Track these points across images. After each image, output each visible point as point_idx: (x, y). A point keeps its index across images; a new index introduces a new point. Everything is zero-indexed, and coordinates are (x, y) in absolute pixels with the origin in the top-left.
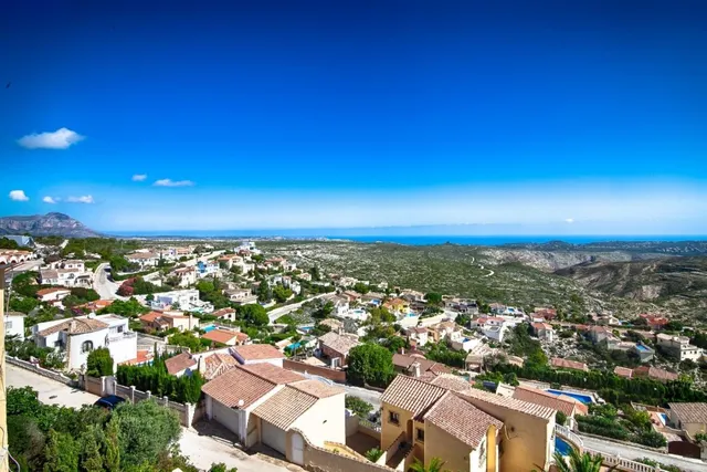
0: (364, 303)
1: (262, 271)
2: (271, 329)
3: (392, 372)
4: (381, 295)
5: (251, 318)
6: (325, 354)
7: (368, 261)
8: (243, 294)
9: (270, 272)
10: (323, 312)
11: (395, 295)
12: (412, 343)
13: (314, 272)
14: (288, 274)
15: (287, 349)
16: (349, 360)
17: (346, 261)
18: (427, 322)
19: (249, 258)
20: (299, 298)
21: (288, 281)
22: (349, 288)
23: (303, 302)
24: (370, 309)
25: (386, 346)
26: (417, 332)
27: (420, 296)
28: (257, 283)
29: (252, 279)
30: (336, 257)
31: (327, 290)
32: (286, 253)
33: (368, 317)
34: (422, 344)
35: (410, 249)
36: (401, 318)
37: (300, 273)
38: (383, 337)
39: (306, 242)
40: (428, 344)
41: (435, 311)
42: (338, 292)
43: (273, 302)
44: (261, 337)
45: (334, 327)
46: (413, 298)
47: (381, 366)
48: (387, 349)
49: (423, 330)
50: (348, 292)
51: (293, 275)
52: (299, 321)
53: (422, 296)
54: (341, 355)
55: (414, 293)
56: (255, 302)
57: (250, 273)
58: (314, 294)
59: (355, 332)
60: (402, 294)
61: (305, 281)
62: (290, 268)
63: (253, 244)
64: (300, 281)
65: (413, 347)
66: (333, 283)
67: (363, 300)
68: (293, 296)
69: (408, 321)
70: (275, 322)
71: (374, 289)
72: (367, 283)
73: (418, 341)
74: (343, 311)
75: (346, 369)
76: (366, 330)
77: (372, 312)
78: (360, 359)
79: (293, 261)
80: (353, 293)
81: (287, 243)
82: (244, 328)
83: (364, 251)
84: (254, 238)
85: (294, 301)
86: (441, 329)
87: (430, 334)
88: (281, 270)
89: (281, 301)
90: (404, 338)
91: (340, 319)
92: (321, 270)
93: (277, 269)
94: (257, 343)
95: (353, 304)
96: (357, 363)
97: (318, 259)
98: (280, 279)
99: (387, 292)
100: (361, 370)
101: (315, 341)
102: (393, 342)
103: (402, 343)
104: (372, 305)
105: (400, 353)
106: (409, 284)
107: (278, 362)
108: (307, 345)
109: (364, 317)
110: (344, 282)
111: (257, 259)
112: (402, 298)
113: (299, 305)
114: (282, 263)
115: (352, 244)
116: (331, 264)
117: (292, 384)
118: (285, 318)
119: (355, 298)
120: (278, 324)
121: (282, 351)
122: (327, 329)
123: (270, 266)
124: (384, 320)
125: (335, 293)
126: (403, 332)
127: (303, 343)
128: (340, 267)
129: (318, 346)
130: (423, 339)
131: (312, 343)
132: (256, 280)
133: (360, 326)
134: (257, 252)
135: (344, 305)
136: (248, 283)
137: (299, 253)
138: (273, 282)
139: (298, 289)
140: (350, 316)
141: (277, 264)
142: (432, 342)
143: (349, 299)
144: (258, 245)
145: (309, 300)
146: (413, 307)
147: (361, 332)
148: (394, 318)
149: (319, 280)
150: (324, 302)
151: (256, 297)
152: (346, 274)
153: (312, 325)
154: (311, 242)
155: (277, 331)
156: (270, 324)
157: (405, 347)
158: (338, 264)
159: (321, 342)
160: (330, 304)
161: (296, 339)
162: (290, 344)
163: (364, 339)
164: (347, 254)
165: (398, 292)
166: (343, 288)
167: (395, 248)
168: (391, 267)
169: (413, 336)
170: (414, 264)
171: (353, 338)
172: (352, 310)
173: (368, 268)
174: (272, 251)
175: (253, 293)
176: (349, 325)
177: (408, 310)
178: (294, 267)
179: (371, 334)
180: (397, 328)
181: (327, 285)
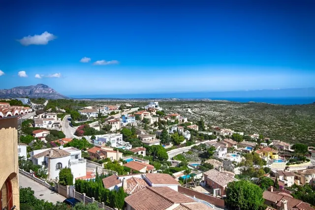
0: (239, 149)
1: (163, 123)
2: (169, 164)
3: (262, 205)
4: (254, 144)
5: (156, 155)
6: (209, 185)
7: (242, 117)
8: (151, 138)
9: (169, 123)
10: (207, 154)
11: (266, 144)
12: (280, 184)
13: (200, 124)
14: (182, 125)
15: (181, 179)
16: (227, 191)
17: (225, 117)
18: (294, 168)
19: (154, 113)
20: (189, 143)
21: (181, 130)
22: (227, 137)
23: (192, 146)
24: (245, 154)
25: (257, 184)
26: (285, 175)
27: (288, 146)
28: (160, 131)
29: (157, 128)
30: (217, 113)
31: (210, 138)
32: (180, 110)
33: (243, 160)
34: (289, 185)
35: (278, 108)
36: (271, 162)
37: (190, 124)
38: (255, 176)
39: (194, 102)
40: (295, 186)
41: (301, 160)
42: (219, 140)
43: (171, 145)
44: (162, 168)
45: (216, 165)
46: (281, 148)
47: (254, 198)
48: (258, 186)
49: (290, 174)
50: (227, 140)
51: (185, 126)
52: (189, 159)
53: (290, 146)
54: (221, 187)
55: (282, 143)
56: (159, 144)
57: (155, 124)
58: (201, 140)
59: (231, 171)
60: (272, 144)
61: (194, 131)
62: (183, 120)
63: (157, 103)
64: (190, 130)
65: (281, 187)
66: (215, 133)
67: (238, 147)
68: (185, 141)
69: (277, 165)
70: (172, 159)
71: (248, 139)
72: (242, 134)
73: (286, 182)
74: (222, 154)
75: (224, 198)
76: (241, 170)
77: (245, 156)
78: (236, 191)
79: (185, 116)
80: (231, 141)
81: (180, 103)
82: (152, 162)
83: (239, 109)
84: (158, 99)
85: (186, 145)
86: (307, 175)
87: (296, 178)
88: (177, 122)
89: (176, 144)
90: (273, 179)
91: (220, 160)
92: (206, 123)
93: (173, 121)
94: (160, 172)
95: (230, 150)
96: (233, 195)
97: (203, 115)
98: (176, 129)
99: (259, 141)
100: (237, 200)
101: (201, 175)
102: (264, 181)
103: (271, 183)
104: (246, 151)
105: (270, 190)
106: (277, 137)
107: (175, 188)
108: (195, 178)
109: (239, 159)
110: (224, 132)
111: (160, 114)
112: (271, 147)
113: (190, 147)
114: (177, 117)
115: (230, 103)
116: (213, 119)
117: (184, 204)
118: (179, 157)
119: (232, 145)
120: (175, 161)
121: (177, 180)
122: (210, 167)
123: (169, 119)
124: (256, 163)
125: (216, 140)
126: (272, 174)
127: (192, 175)
128: (220, 121)
129: (203, 179)
130: (290, 181)
131: (199, 176)
132: (160, 128)
133: (236, 166)
134: (160, 109)
135: (223, 150)
136: (155, 130)
137: (189, 110)
138: (171, 130)
139: (189, 137)
140: (228, 158)
141: (173, 117)
142: (299, 184)
143: (227, 146)
144: (160, 104)
145: (197, 145)
146: (282, 155)
147: (237, 171)
148: (265, 163)
149: (204, 130)
150: (208, 147)
151: (159, 140)
152: (225, 127)
153: (199, 163)
154: (198, 102)
155: (173, 166)
156: (169, 160)
157: (274, 186)
158: (219, 119)
159: (206, 176)
160: (212, 149)
161: (187, 172)
162: (183, 176)
163: (239, 177)
164: (225, 111)
165: (268, 142)
166: (222, 137)
167: (266, 107)
168: (262, 122)
169: (281, 178)
170: (282, 120)
171: (230, 175)
172: (230, 154)
173: (243, 123)
174: (170, 108)
175: (157, 138)
176: (227, 165)
177: (277, 157)
178: (186, 120)
179: (245, 173)
180: (267, 170)
181: (210, 134)
